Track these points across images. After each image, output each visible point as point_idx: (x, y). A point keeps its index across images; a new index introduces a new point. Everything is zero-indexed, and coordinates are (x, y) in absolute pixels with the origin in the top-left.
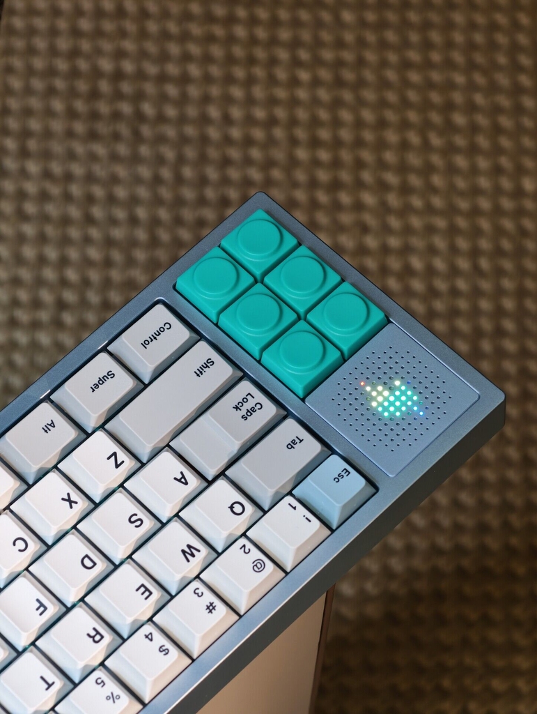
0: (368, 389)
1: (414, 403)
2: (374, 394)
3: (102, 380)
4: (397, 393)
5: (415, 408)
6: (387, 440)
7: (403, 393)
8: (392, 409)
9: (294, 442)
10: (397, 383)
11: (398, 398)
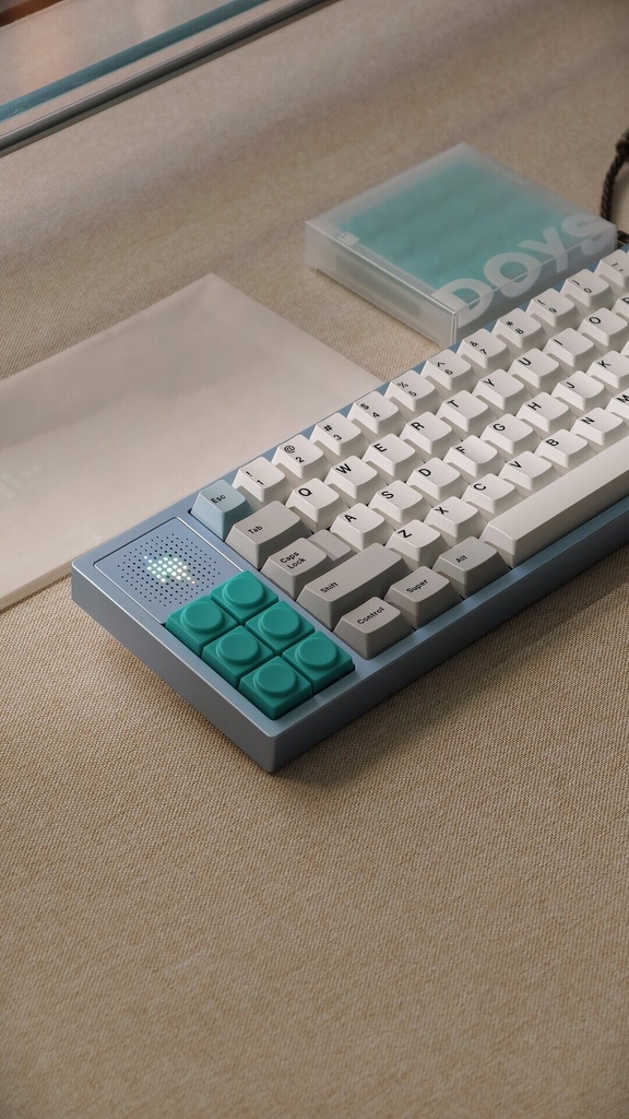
0: (189, 578)
1: (151, 565)
2: (184, 575)
3: (418, 587)
4: (164, 573)
5: (150, 561)
6: (176, 542)
7: (159, 573)
8: (170, 563)
9: (256, 531)
10: (163, 580)
11: (164, 570)
